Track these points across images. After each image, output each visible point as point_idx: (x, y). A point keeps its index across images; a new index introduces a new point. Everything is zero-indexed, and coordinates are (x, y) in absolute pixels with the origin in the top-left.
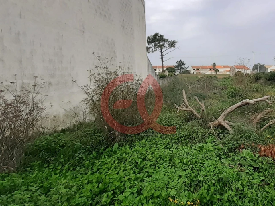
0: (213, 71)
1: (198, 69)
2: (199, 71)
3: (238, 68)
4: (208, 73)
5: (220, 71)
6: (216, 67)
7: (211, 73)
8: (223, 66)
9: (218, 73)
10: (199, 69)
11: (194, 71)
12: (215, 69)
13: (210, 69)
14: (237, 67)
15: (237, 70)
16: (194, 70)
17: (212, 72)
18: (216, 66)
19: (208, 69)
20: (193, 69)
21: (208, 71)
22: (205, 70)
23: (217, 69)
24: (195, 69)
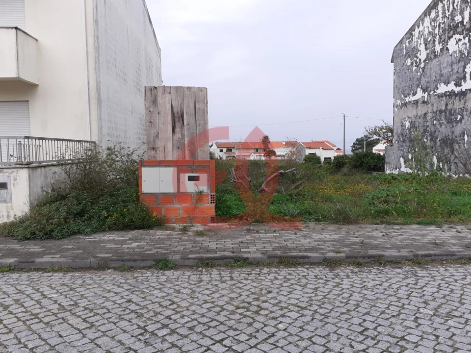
0: (263, 155)
1: (231, 150)
2: (232, 155)
3: (310, 148)
4: (252, 158)
5: (278, 154)
6: (270, 146)
7: (258, 158)
8: (284, 143)
9: (273, 158)
10: (233, 151)
11: (221, 153)
12: (268, 150)
13: (257, 151)
14: (310, 145)
15: (308, 152)
16: (221, 151)
17: (260, 156)
18: (269, 142)
19: (251, 149)
20: (219, 150)
21: (253, 154)
22: (245, 151)
23: (271, 149)
24: (225, 150)
